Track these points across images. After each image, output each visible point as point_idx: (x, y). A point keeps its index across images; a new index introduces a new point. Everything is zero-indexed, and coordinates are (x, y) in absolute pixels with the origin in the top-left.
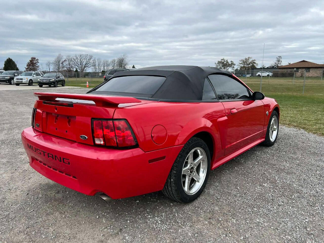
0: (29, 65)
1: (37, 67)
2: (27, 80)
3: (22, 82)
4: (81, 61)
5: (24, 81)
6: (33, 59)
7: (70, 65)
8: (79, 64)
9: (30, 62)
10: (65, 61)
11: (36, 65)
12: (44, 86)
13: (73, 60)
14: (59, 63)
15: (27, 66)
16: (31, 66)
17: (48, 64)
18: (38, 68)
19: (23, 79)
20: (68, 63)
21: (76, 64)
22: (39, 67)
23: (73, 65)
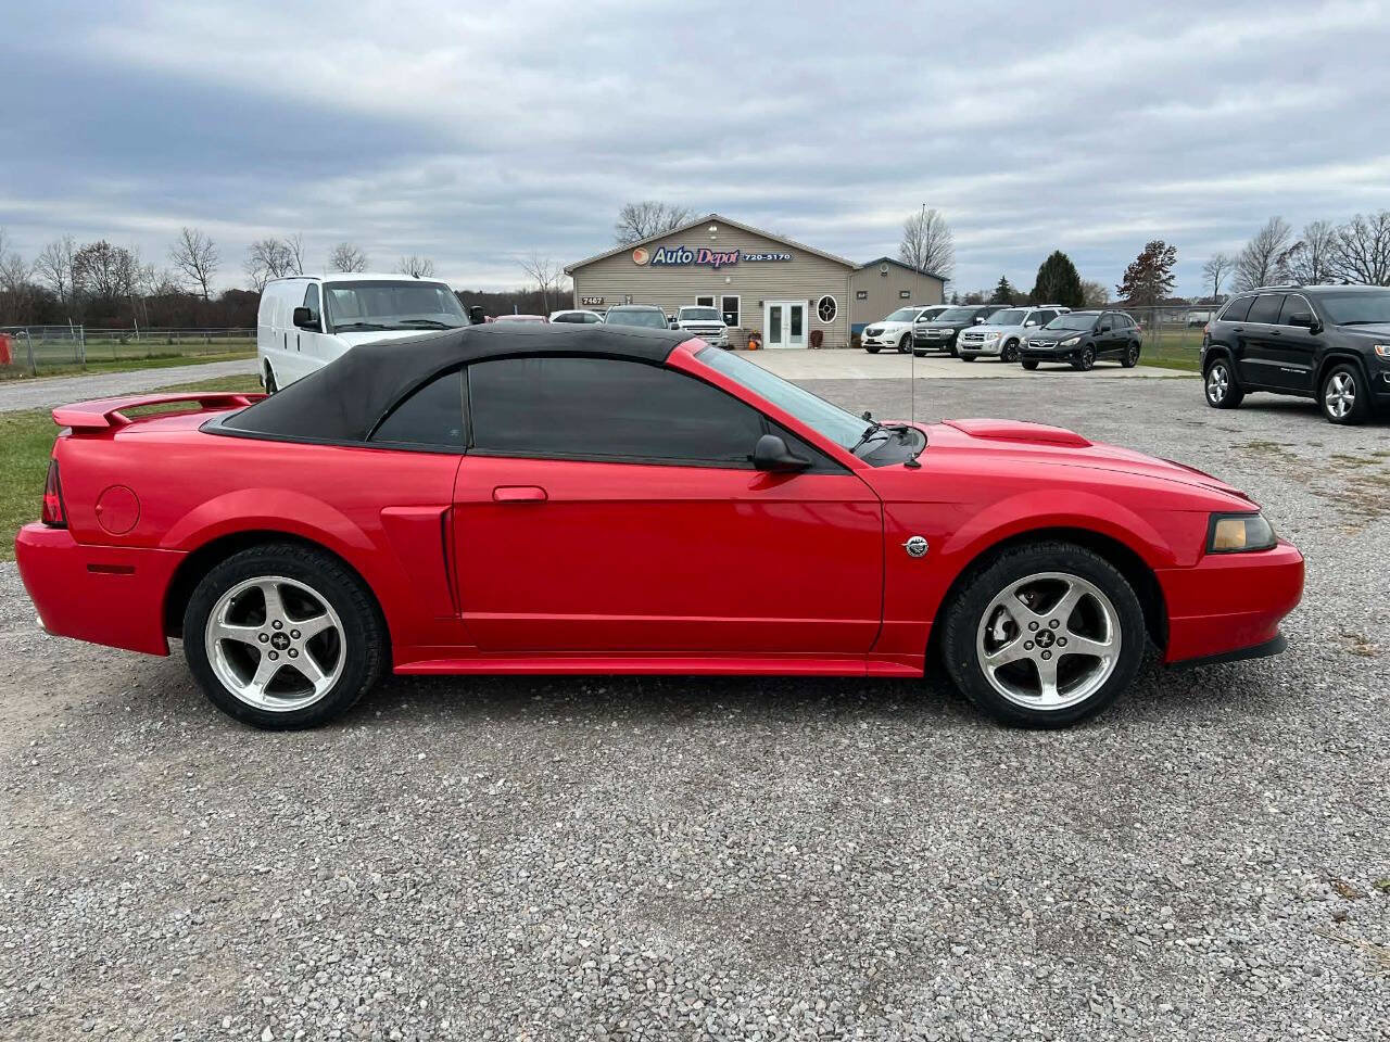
0: (1132, 276)
1: (1163, 281)
2: (998, 342)
3: (979, 348)
4: (1381, 245)
5: (987, 345)
6: (1155, 248)
7: (1319, 267)
8: (1368, 257)
9: (1137, 262)
10: (1296, 247)
11: (1163, 271)
12: (1041, 365)
13: (1340, 241)
14: (1266, 257)
15: (1125, 280)
16: (1139, 279)
17: (1215, 268)
18: (1168, 288)
19: (985, 338)
20: (1310, 256)
21: (1353, 262)
22: (1172, 282)
23: (1338, 267)
